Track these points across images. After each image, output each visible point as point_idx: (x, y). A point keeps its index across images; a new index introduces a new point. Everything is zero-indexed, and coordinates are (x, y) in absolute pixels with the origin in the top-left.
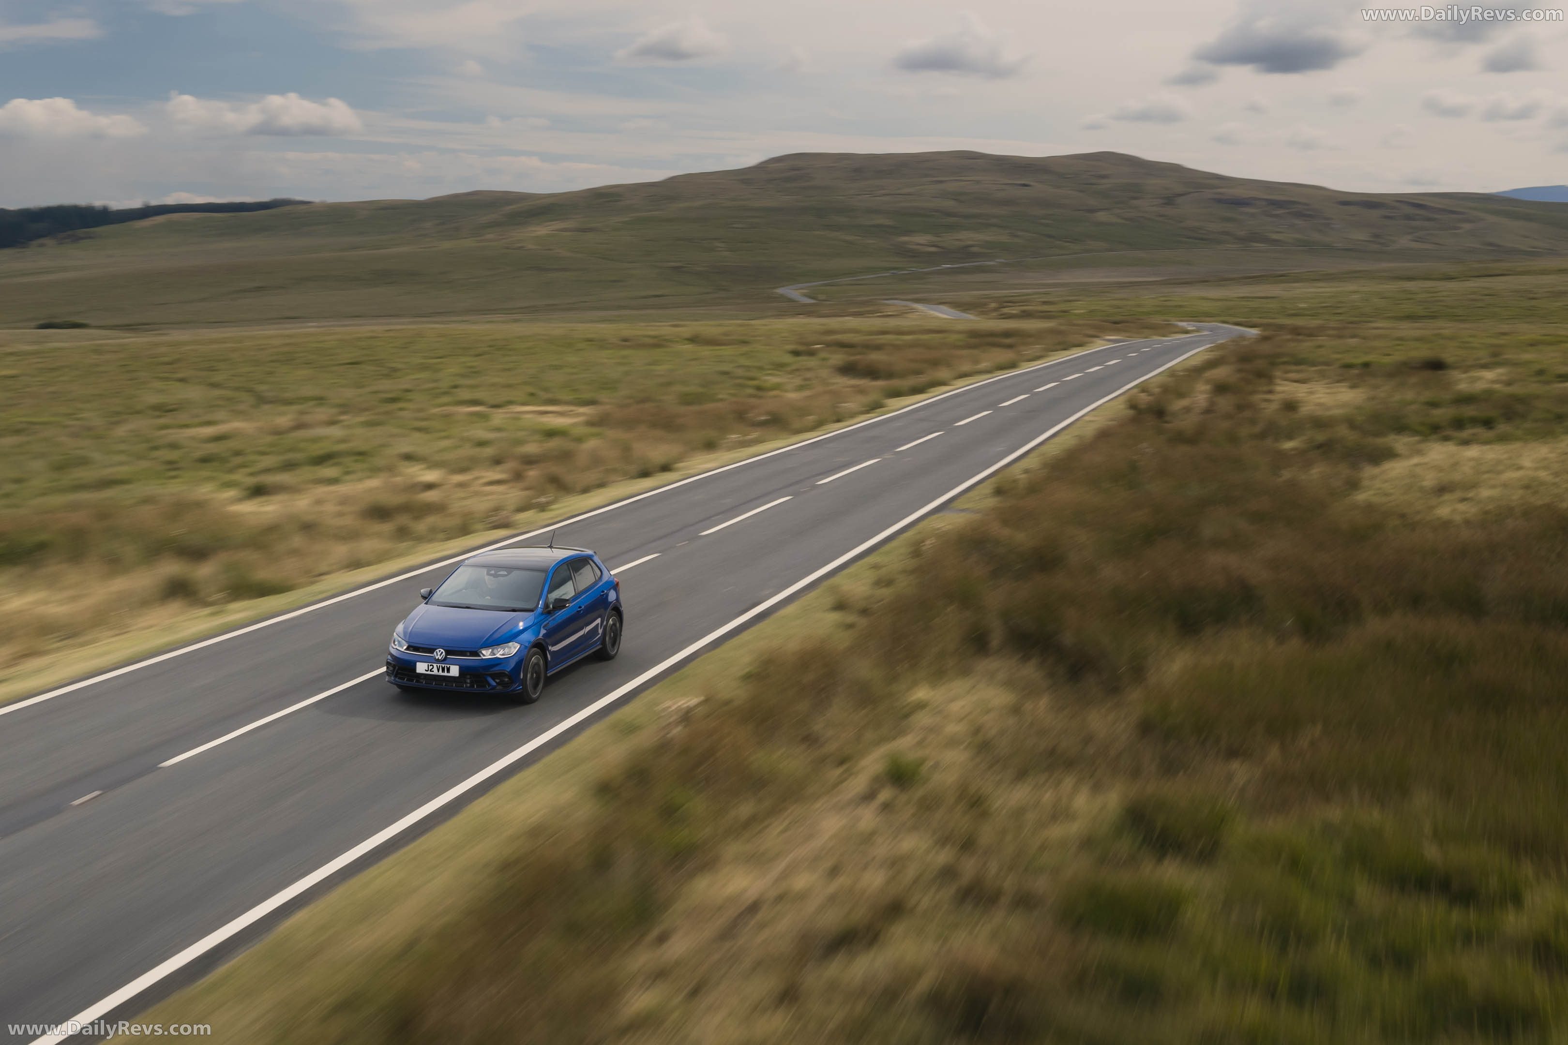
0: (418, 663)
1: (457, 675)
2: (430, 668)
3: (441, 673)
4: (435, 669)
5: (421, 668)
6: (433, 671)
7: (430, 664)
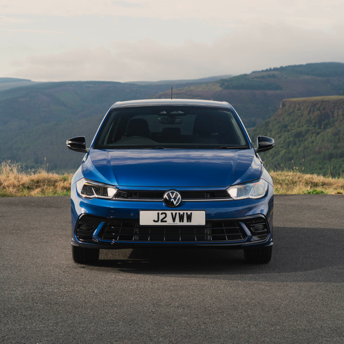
0: (141, 212)
1: (203, 223)
2: (161, 217)
3: (177, 223)
5: (147, 218)
6: (166, 221)
7: (160, 212)
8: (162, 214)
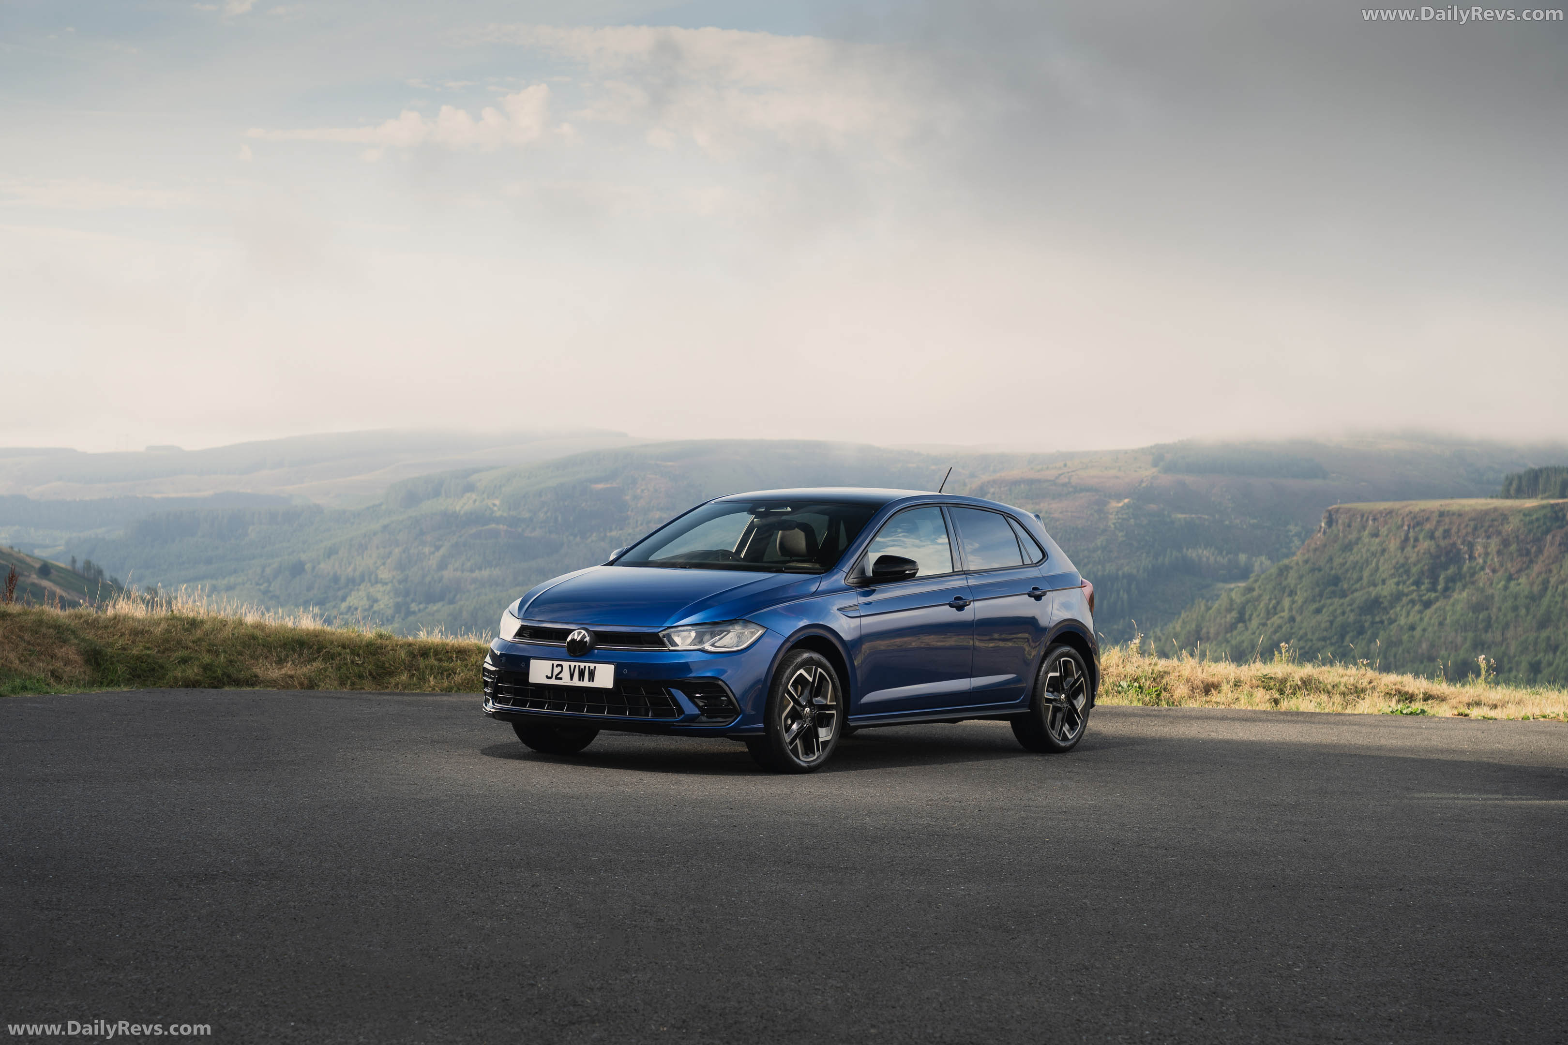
0: (533, 662)
2: (557, 670)
3: (576, 682)
4: (565, 675)
6: (561, 679)
7: (556, 663)
8: (558, 666)
